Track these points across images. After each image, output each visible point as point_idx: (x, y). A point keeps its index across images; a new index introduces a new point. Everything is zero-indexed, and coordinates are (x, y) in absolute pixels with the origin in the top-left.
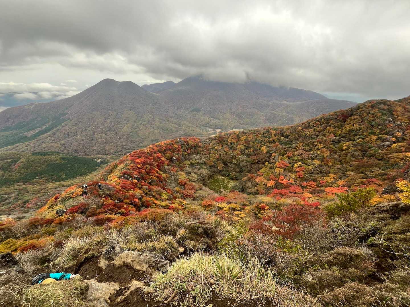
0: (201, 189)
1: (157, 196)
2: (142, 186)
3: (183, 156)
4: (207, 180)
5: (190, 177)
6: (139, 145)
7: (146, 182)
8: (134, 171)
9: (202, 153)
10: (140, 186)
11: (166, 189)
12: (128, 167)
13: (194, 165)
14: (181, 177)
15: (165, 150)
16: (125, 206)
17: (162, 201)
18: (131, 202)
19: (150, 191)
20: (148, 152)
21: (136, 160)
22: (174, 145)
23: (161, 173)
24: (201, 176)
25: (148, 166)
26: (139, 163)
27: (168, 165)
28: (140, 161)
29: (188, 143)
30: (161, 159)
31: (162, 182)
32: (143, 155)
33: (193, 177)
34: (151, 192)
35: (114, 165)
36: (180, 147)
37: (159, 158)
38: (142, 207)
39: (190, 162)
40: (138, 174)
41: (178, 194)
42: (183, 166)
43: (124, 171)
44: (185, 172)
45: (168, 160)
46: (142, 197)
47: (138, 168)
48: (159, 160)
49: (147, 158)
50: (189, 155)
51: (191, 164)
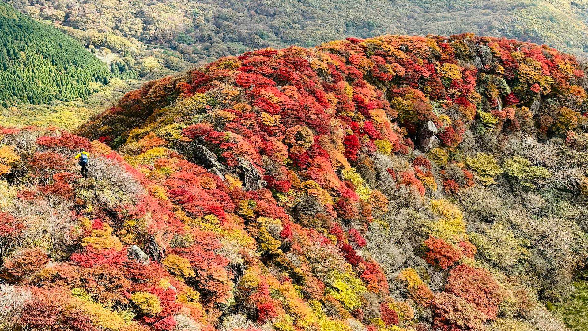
0: (521, 316)
1: (309, 279)
2: (258, 214)
3: (473, 128)
4: (568, 278)
5: (483, 241)
6: (290, 33)
7: (278, 200)
8: (240, 138)
9: (573, 135)
10: (251, 214)
11: (359, 260)
12: (222, 112)
13: (516, 187)
14: (439, 224)
15: (398, 80)
16: (165, 283)
17: (329, 314)
18: (193, 274)
19: (286, 249)
20: (325, 67)
21: (263, 92)
22: (447, 66)
23: (356, 178)
24: (540, 252)
25: (305, 130)
26: (272, 109)
27: (395, 152)
28: (276, 99)
29: (515, 70)
30: (373, 112)
31: (347, 222)
32: (294, 74)
33: (498, 242)
34: (289, 255)
35: (165, 89)
36: (473, 80)
37: (362, 107)
38: (235, 310)
39: (502, 163)
40: (255, 156)
41: (409, 303)
42: (461, 173)
43: (201, 125)
44: (465, 209)
45: (400, 125)
46: (248, 263)
47: (264, 127)
48: (360, 115)
49: (312, 92)
50: (504, 131)
51: (505, 175)
